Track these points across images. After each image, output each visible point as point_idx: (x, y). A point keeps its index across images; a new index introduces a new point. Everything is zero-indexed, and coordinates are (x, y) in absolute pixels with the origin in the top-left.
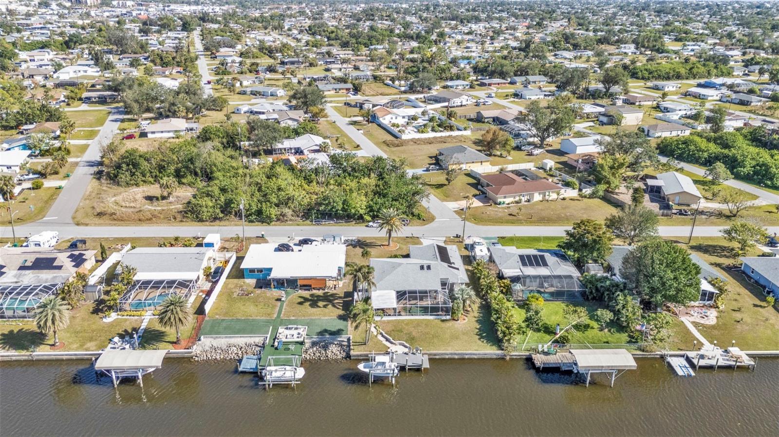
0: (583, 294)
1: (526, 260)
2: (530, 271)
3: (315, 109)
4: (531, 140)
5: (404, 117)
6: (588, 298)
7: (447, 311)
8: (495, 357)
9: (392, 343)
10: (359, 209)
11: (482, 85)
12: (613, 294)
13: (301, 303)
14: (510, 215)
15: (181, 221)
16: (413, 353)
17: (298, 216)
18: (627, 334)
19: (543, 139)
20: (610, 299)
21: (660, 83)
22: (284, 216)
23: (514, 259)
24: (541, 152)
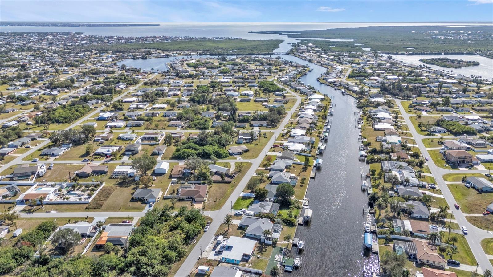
11: (4, 155)
14: (214, 201)
23: (260, 208)
24: (154, 177)
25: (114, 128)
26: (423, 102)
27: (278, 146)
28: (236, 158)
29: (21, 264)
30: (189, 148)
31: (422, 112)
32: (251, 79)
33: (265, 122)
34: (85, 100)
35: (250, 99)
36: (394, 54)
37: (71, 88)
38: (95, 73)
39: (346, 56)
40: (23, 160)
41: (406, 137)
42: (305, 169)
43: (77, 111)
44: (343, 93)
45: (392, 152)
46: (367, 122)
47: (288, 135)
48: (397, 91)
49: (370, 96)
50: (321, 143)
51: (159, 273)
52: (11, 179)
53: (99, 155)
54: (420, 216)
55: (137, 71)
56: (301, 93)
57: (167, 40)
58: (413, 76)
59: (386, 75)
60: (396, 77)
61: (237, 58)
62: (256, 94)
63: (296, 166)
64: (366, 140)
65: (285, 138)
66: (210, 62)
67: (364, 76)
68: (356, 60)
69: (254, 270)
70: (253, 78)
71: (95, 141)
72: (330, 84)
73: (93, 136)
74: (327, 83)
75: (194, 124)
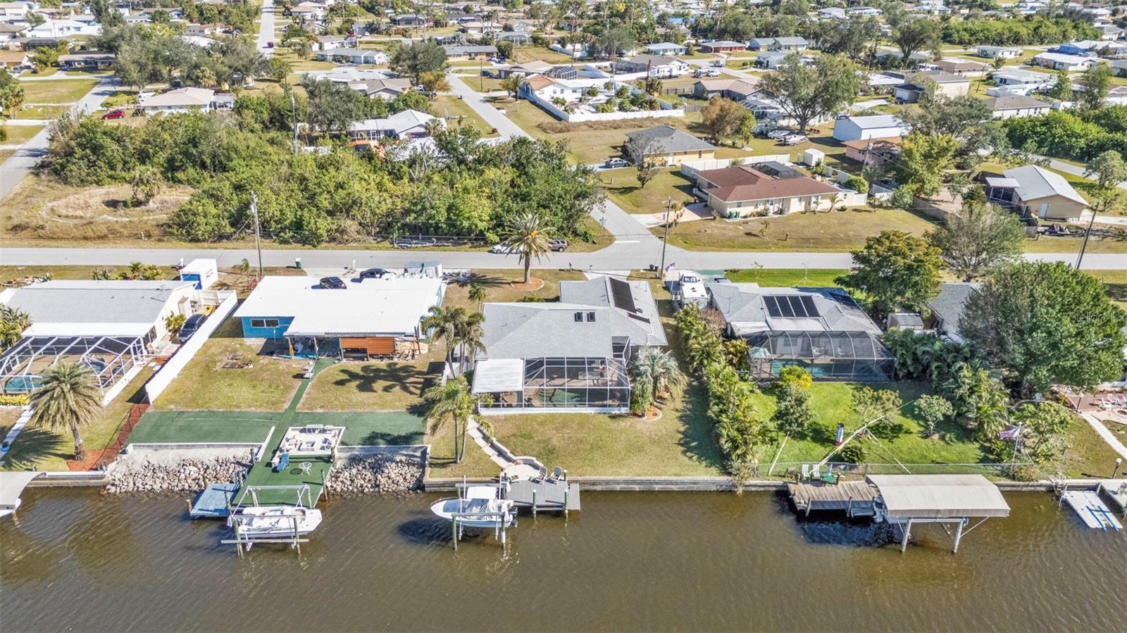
0: (888, 368)
1: (777, 306)
2: (784, 324)
3: (427, 76)
4: (783, 123)
5: (574, 91)
6: (896, 375)
7: (623, 397)
8: (714, 488)
9: (509, 460)
10: (477, 221)
11: (706, 50)
12: (949, 366)
13: (340, 383)
14: (748, 234)
15: (160, 240)
16: (549, 481)
17: (369, 234)
18: (977, 445)
19: (803, 120)
20: (943, 376)
21: (989, 48)
22: (343, 232)
23: (758, 304)
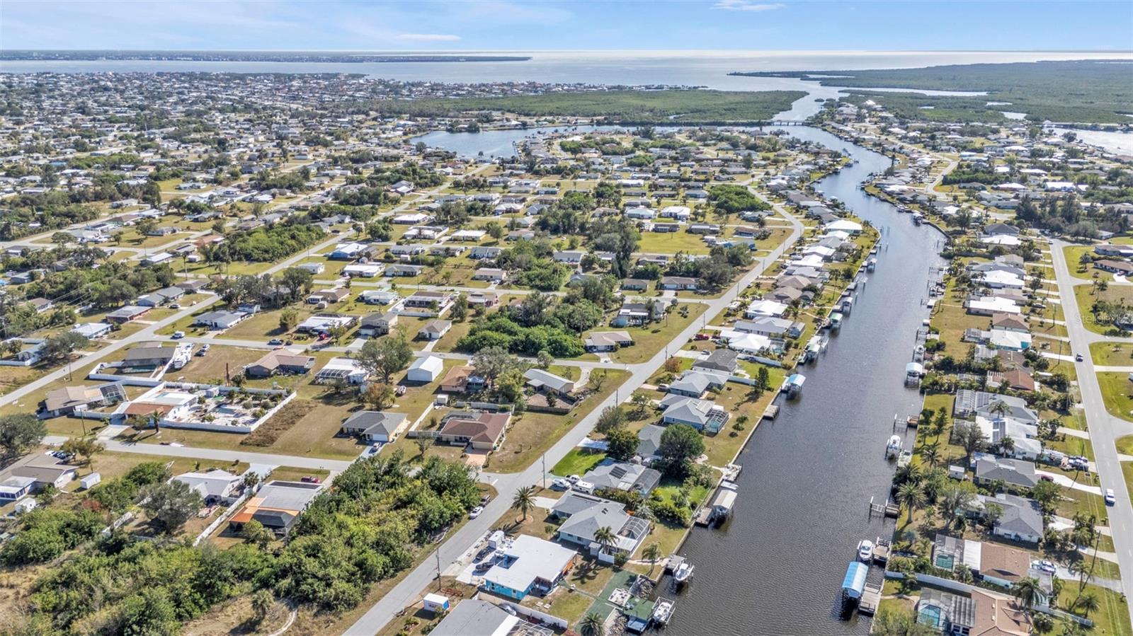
2: (629, 479)
13: (583, 583)
14: (516, 453)
19: (386, 375)
23: (611, 477)
24: (403, 389)
25: (357, 278)
26: (1122, 251)
27: (707, 338)
28: (598, 359)
29: (73, 546)
30: (498, 329)
31: (1115, 276)
32: (696, 180)
33: (693, 280)
34: (316, 215)
35: (677, 226)
36: (1087, 128)
37: (297, 190)
38: (360, 159)
39: (954, 130)
40: (155, 333)
41: (1047, 336)
42: (754, 397)
43: (293, 237)
44: (916, 222)
45: (995, 369)
46: (953, 294)
47: (740, 314)
48: (1058, 220)
49: (983, 229)
50: (819, 338)
51: (336, 598)
52: (120, 371)
53: (308, 332)
54: (1017, 536)
55: (447, 157)
56: (807, 217)
57: (536, 92)
58: (1120, 185)
59: (1046, 181)
60: (1069, 185)
61: (679, 132)
62: (696, 214)
63: (734, 387)
64: (937, 337)
65: (731, 319)
66: (612, 141)
67: (983, 182)
68: (978, 142)
69: (550, 619)
70: (702, 177)
71: (307, 302)
72: (889, 198)
73: (307, 292)
74: (883, 196)
75: (528, 277)
